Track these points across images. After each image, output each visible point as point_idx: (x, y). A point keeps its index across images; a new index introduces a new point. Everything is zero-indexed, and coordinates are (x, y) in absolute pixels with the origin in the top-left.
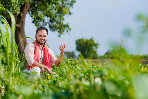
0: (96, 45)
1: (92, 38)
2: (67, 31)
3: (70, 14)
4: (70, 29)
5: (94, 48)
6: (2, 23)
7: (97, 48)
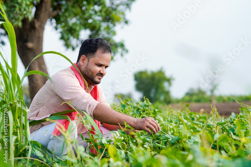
0: (169, 81)
1: (162, 68)
2: (122, 55)
3: (126, 22)
4: (127, 51)
5: (166, 85)
6: (3, 43)
7: (170, 84)
